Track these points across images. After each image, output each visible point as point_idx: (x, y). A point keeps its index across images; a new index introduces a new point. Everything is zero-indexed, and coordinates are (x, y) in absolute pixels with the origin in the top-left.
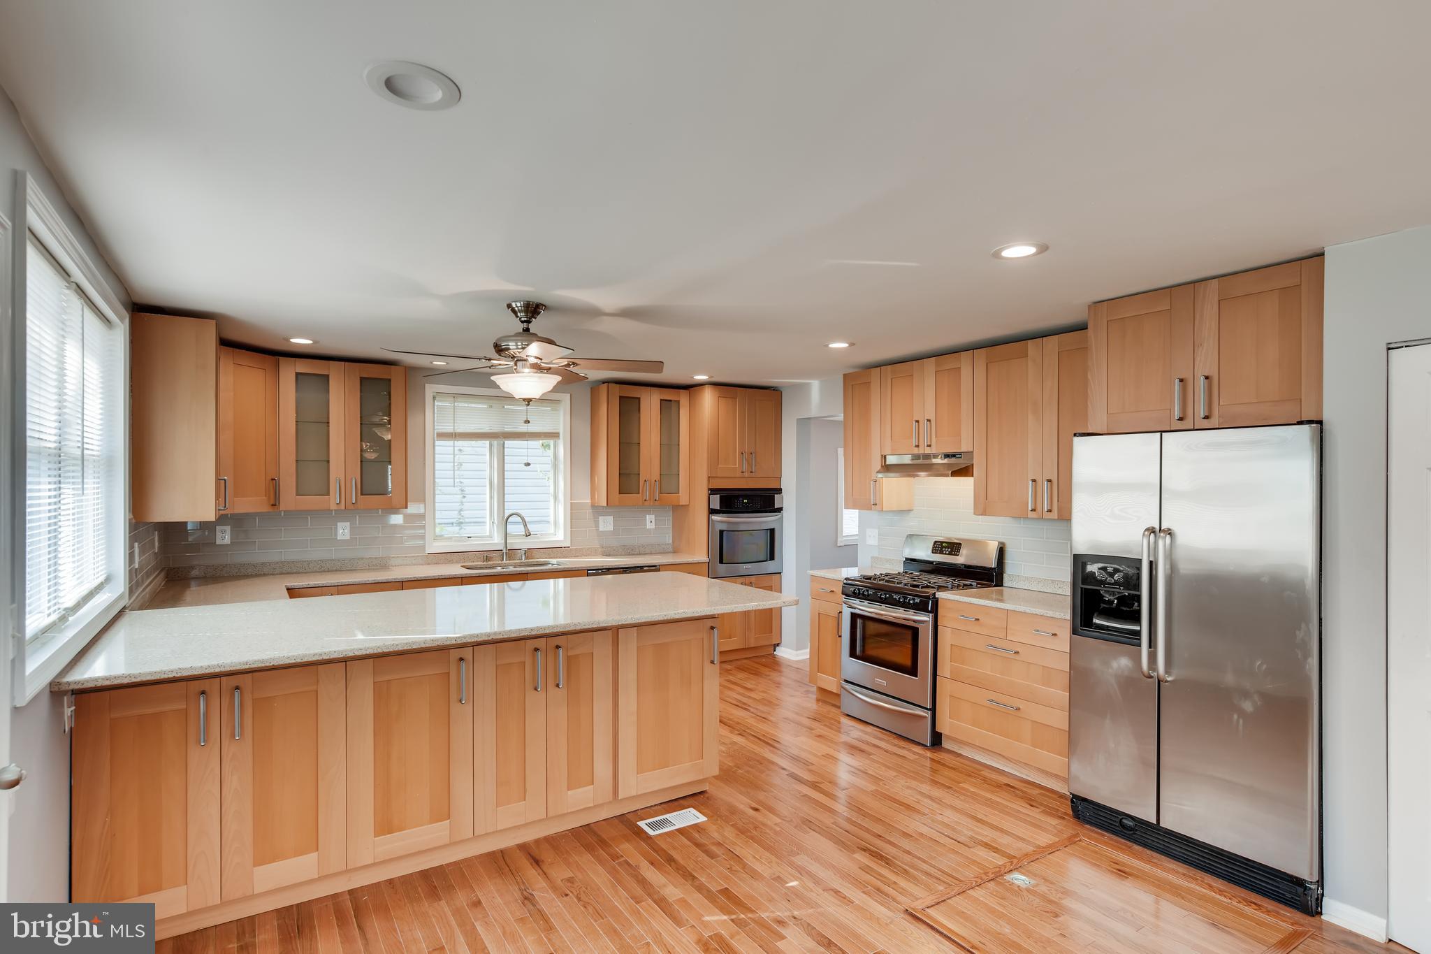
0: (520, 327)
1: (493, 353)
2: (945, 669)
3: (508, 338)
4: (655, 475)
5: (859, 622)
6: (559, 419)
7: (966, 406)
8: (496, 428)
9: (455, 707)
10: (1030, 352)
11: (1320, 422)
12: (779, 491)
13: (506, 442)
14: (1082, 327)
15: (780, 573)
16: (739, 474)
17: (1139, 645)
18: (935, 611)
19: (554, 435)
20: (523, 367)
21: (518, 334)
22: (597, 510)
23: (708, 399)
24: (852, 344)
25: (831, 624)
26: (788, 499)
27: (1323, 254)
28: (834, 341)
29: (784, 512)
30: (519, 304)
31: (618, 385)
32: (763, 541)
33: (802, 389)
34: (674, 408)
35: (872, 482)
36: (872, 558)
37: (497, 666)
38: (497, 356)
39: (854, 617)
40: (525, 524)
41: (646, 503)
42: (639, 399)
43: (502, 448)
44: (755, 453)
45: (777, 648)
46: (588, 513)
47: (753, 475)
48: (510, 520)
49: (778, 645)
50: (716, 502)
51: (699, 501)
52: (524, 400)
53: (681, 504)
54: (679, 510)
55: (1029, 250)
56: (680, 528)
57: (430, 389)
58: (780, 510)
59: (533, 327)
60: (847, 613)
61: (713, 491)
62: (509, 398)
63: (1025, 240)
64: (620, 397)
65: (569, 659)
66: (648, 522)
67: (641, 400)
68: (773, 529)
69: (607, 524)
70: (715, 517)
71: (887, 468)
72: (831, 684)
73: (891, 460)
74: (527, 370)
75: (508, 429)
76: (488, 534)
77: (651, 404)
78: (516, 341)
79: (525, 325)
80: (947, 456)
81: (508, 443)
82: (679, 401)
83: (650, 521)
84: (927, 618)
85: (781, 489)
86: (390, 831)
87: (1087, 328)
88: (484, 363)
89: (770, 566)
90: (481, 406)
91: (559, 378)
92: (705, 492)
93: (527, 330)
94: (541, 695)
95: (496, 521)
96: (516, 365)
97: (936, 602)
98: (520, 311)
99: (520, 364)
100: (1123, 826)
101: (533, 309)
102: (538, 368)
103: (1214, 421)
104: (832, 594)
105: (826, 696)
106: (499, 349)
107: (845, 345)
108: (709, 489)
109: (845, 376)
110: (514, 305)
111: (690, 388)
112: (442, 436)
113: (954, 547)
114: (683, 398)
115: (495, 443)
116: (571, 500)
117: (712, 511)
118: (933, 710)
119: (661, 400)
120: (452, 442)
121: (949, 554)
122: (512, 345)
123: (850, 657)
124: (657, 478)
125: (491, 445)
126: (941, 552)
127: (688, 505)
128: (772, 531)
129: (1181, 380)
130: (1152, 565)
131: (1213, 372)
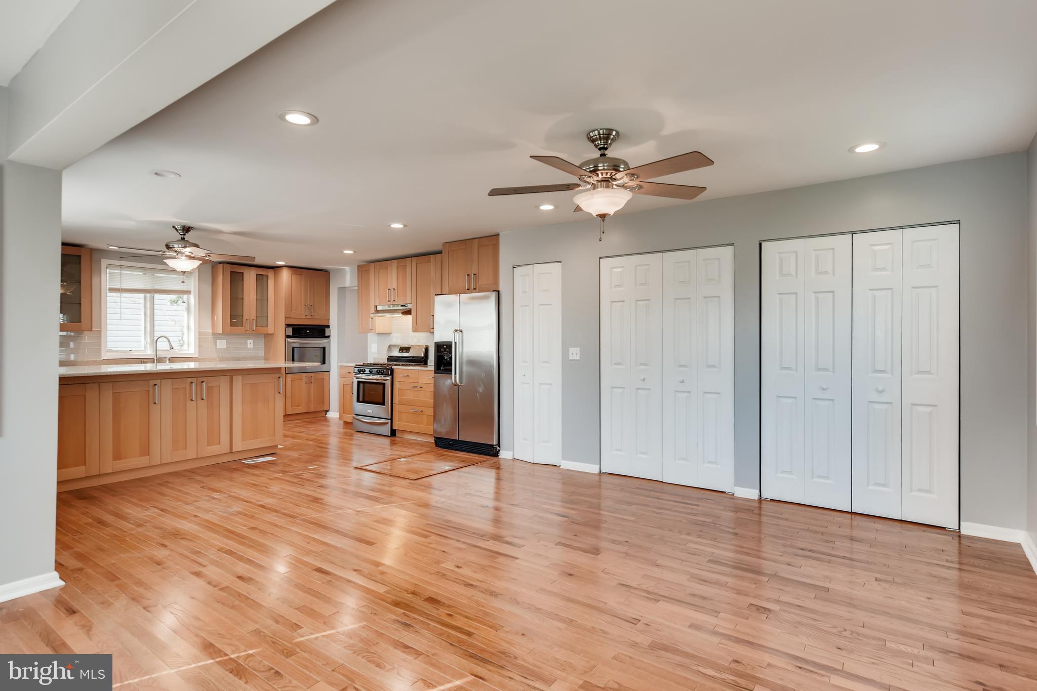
0: (180, 237)
1: (165, 249)
2: (396, 401)
3: (173, 242)
4: (253, 316)
5: (361, 385)
6: (192, 284)
7: (408, 283)
8: (148, 287)
9: (152, 406)
10: (432, 261)
11: (499, 291)
12: (328, 326)
13: (155, 295)
14: (440, 252)
15: (329, 371)
16: (304, 317)
17: (451, 374)
18: (392, 374)
19: (188, 292)
20: (182, 256)
21: (178, 241)
22: (216, 336)
23: (285, 275)
24: (355, 252)
25: (349, 388)
26: (333, 331)
27: (499, 235)
28: (345, 250)
29: (331, 338)
30: (179, 227)
31: (229, 265)
32: (319, 353)
33: (340, 272)
34: (265, 279)
35: (370, 319)
36: (374, 358)
37: (172, 389)
38: (167, 250)
39: (359, 383)
40: (170, 343)
41: (247, 332)
42: (243, 273)
43: (152, 299)
44: (314, 305)
45: (328, 413)
46: (210, 338)
47: (313, 317)
48: (158, 341)
49: (328, 411)
50: (290, 331)
51: (280, 332)
52: (182, 271)
53: (269, 333)
54: (268, 337)
55: (401, 226)
56: (268, 347)
57: (104, 262)
58: (329, 337)
59: (187, 237)
60: (355, 381)
61: (288, 325)
62: (173, 271)
63: (400, 222)
64: (231, 272)
65: (208, 388)
66: (248, 344)
67: (244, 273)
68: (325, 347)
69: (222, 344)
70: (289, 340)
71: (377, 311)
72: (349, 418)
73: (380, 308)
74: (183, 258)
75: (157, 287)
76: (143, 349)
77: (250, 277)
78: (178, 244)
79: (182, 236)
80: (402, 306)
81: (157, 296)
82: (268, 275)
83: (250, 343)
84: (389, 378)
85: (329, 326)
86: (120, 459)
87: (442, 253)
88: (161, 253)
89: (324, 368)
90: (138, 273)
91: (201, 262)
92: (284, 326)
93: (184, 239)
94: (194, 403)
95: (149, 341)
96: (177, 255)
97: (392, 370)
98: (180, 230)
99: (179, 254)
100: (450, 444)
101: (187, 229)
102: (190, 257)
103: (477, 290)
104: (349, 374)
105: (347, 424)
106: (168, 247)
107: (352, 252)
108: (286, 325)
109: (358, 266)
110: (176, 227)
111: (275, 268)
112: (111, 290)
113: (407, 349)
114: (271, 274)
115: (148, 295)
116: (199, 330)
117: (288, 337)
118: (391, 419)
119: (257, 274)
120: (119, 294)
121: (406, 352)
122: (176, 246)
123: (357, 402)
124: (255, 318)
125: (145, 298)
126: (402, 352)
127: (272, 334)
128: (324, 348)
129: (468, 275)
130: (456, 343)
131: (476, 273)
